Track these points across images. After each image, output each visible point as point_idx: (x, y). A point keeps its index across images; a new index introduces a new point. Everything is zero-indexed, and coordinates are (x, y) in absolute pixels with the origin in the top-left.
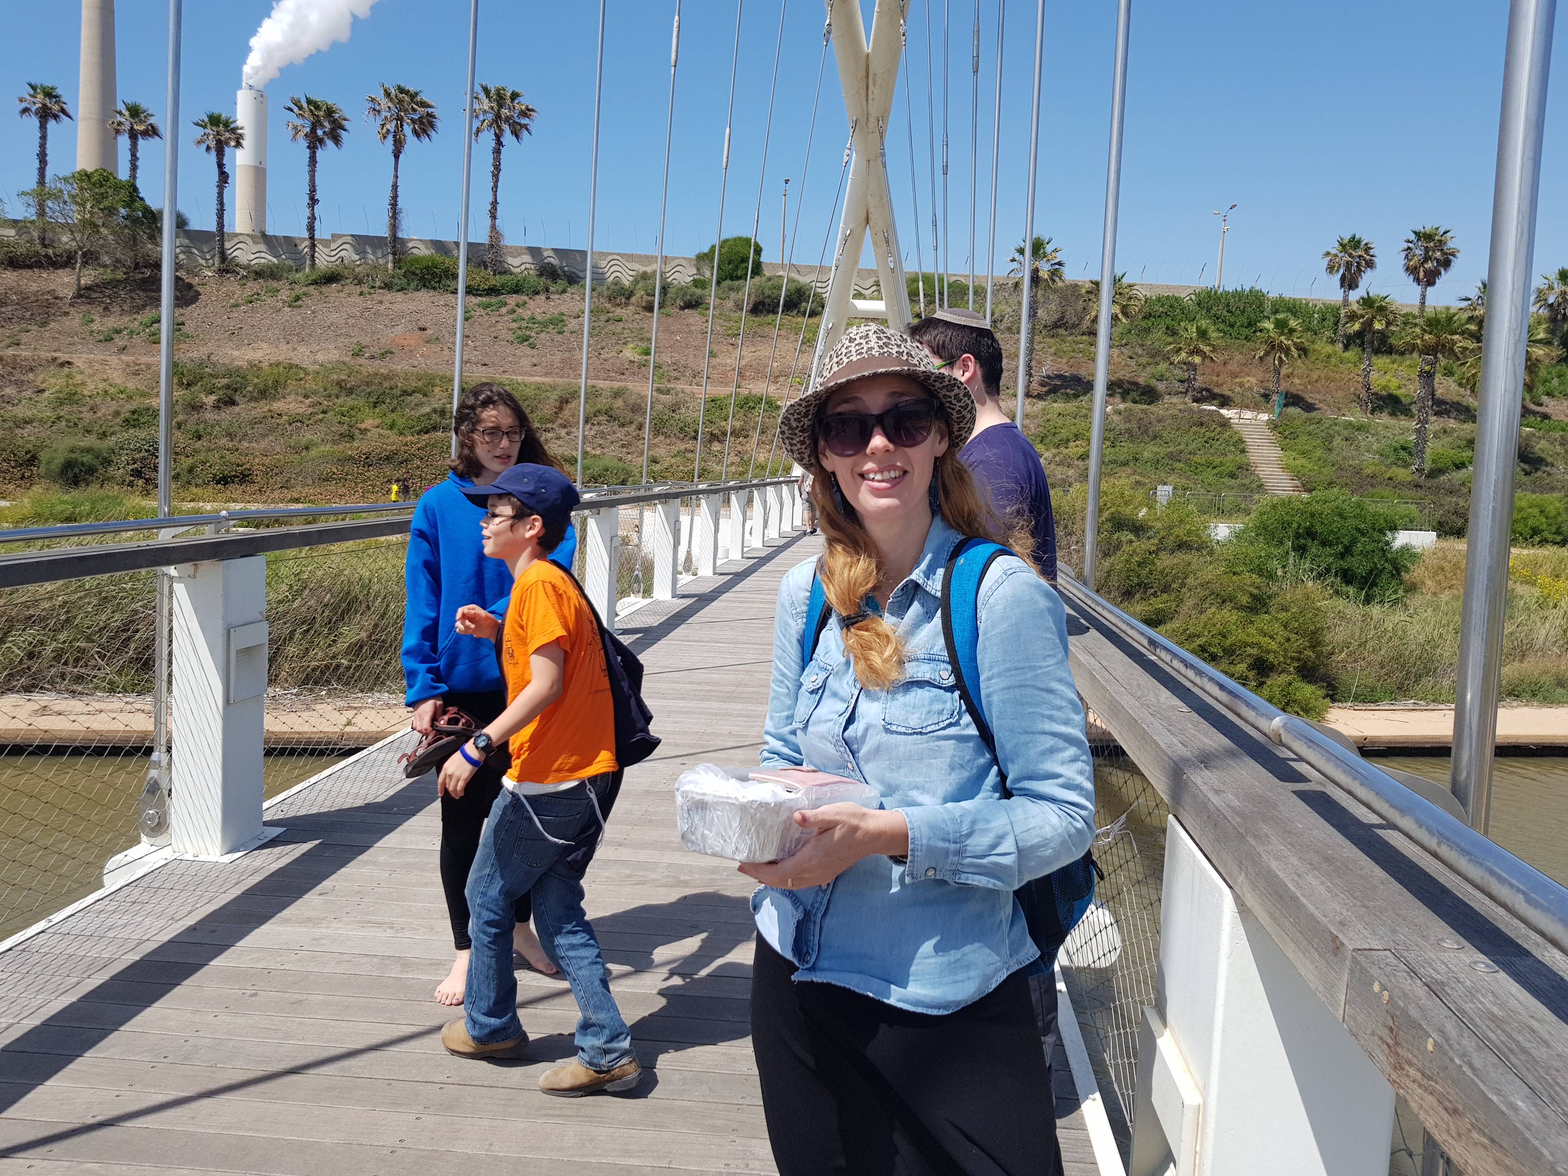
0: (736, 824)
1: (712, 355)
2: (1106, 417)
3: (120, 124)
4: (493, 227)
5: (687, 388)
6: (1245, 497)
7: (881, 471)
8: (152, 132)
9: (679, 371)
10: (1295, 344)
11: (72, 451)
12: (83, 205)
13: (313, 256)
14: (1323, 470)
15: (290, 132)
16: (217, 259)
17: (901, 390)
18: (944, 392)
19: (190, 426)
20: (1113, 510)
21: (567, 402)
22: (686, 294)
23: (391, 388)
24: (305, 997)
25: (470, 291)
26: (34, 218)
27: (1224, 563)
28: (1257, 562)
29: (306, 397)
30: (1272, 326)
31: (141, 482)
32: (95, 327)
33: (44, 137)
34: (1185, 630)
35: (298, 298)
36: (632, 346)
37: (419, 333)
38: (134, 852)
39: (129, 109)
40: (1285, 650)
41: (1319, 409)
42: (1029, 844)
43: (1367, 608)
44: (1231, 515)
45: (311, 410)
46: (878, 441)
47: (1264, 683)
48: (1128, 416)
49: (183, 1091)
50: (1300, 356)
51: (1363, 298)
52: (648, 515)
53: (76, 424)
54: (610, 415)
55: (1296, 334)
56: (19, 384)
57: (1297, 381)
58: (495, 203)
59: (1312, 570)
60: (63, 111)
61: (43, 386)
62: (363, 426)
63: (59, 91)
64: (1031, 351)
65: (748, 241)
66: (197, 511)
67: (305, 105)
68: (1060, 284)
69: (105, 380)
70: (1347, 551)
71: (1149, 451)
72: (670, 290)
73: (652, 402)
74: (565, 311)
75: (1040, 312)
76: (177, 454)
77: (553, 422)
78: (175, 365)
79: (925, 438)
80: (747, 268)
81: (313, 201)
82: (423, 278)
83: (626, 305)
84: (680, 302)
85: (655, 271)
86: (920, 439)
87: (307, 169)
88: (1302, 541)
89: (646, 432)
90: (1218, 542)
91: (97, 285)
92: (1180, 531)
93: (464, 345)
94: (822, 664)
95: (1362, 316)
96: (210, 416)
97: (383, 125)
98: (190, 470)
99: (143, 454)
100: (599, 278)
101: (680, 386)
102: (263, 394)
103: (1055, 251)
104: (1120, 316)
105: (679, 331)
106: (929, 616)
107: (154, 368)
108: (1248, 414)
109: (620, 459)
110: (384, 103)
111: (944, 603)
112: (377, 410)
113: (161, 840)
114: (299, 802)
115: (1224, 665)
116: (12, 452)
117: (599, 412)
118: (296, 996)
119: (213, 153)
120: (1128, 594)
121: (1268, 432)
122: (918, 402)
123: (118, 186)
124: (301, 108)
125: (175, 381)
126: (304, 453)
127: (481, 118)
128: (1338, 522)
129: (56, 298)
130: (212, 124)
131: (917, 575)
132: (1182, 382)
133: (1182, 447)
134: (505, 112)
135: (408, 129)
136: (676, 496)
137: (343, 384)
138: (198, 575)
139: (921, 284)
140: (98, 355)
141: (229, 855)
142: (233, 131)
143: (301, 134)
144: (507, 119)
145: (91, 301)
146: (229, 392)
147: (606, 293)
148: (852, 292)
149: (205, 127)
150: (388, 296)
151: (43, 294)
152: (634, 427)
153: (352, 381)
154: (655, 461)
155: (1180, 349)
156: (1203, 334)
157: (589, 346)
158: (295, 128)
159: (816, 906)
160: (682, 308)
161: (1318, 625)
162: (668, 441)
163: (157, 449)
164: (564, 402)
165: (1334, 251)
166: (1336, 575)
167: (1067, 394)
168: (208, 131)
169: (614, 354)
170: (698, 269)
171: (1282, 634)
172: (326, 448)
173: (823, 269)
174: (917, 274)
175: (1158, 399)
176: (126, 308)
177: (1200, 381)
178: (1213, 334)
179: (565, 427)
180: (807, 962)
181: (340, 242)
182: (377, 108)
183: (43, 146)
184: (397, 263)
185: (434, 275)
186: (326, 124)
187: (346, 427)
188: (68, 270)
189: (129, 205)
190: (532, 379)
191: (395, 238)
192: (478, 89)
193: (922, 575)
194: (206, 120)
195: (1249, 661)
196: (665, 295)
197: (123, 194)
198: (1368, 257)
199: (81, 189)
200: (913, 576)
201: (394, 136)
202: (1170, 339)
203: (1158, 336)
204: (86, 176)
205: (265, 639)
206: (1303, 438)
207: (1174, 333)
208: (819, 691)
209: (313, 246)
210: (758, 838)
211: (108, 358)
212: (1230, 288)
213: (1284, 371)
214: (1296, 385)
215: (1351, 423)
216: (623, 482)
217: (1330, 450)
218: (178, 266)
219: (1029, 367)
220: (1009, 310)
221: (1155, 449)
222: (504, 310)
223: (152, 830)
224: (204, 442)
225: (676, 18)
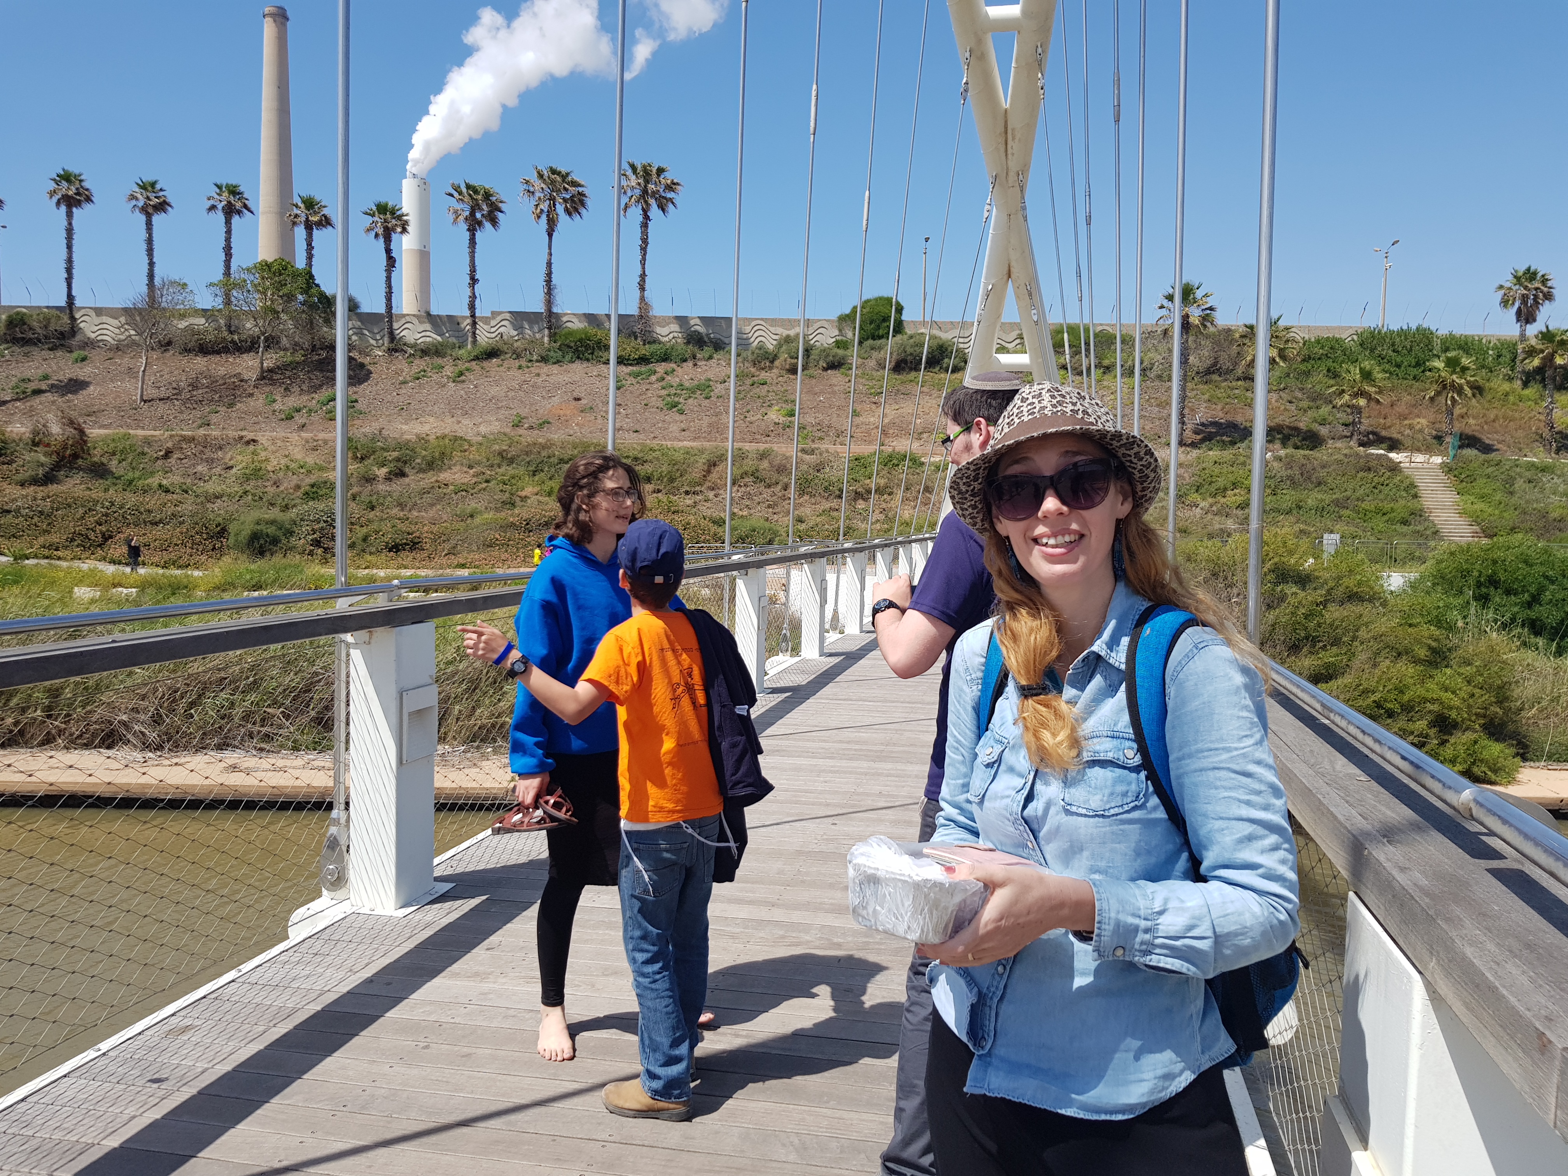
0: (908, 903)
1: (855, 414)
2: (1266, 464)
3: (296, 216)
4: (642, 299)
5: (831, 448)
6: (1420, 544)
7: (1054, 535)
8: (326, 222)
9: (823, 431)
10: (1468, 382)
11: (258, 524)
12: (264, 293)
13: (474, 333)
14: (1505, 514)
15: (451, 217)
16: (386, 339)
17: (1075, 449)
18: (1123, 450)
19: (364, 497)
20: (1276, 560)
21: (715, 465)
22: (828, 355)
23: (549, 457)
24: (474, 1050)
25: (621, 361)
26: (221, 307)
27: (1398, 614)
28: (1435, 613)
29: (470, 467)
30: (1443, 365)
31: (320, 551)
32: (277, 406)
33: (229, 232)
34: (1358, 686)
35: (461, 374)
36: (776, 408)
37: (574, 403)
38: (315, 906)
39: (304, 202)
40: (1469, 707)
41: (1497, 450)
42: (1226, 931)
43: (1558, 660)
44: (1405, 563)
45: (475, 480)
46: (1051, 504)
47: (1447, 741)
48: (1289, 463)
49: (360, 1140)
50: (1474, 396)
51: (1541, 333)
52: (795, 574)
53: (261, 498)
54: (757, 477)
55: (1469, 372)
56: (210, 461)
57: (1472, 421)
58: (643, 276)
59: (1496, 621)
60: (245, 206)
61: (231, 463)
62: (523, 494)
63: (242, 189)
64: (1183, 398)
65: (889, 300)
66: (372, 580)
67: (464, 190)
68: (1212, 329)
69: (286, 456)
70: (1535, 600)
71: (1313, 498)
72: (813, 352)
73: (797, 463)
74: (711, 377)
75: (1191, 358)
76: (352, 524)
77: (701, 485)
78: (350, 440)
79: (1103, 499)
80: (889, 327)
81: (474, 281)
82: (577, 350)
83: (771, 368)
84: (823, 364)
85: (798, 334)
86: (1098, 499)
87: (468, 250)
88: (1484, 590)
89: (792, 492)
90: (1392, 592)
91: (278, 367)
92: (1350, 582)
93: (616, 413)
94: (997, 737)
95: (1542, 351)
96: (382, 487)
97: (537, 206)
98: (365, 539)
99: (322, 524)
100: (743, 343)
101: (824, 446)
102: (431, 465)
103: (1206, 295)
104: (1277, 359)
105: (822, 392)
106: (1112, 690)
107: (330, 444)
108: (1419, 458)
109: (767, 520)
110: (538, 184)
111: (1129, 676)
112: (536, 478)
113: (340, 894)
114: (467, 858)
115: (1401, 723)
116: (204, 525)
117: (746, 474)
118: (465, 1049)
119: (381, 240)
120: (1294, 648)
121: (1442, 476)
122: (1092, 462)
123: (296, 275)
124: (460, 193)
125: (350, 455)
126: (469, 521)
127: (629, 194)
128: (1524, 569)
129: (242, 381)
130: (380, 213)
131: (1099, 647)
132: (1346, 425)
133: (1348, 493)
134: (651, 187)
135: (560, 209)
136: (822, 555)
137: (504, 454)
138: (372, 641)
139: (1066, 335)
140: (280, 433)
141: (403, 910)
142: (399, 218)
143: (461, 218)
144: (654, 193)
145: (273, 382)
146: (400, 464)
147: (750, 358)
148: (995, 347)
149: (373, 215)
150: (545, 369)
151: (230, 378)
152: (779, 487)
153: (513, 452)
154: (800, 520)
155: (1343, 391)
156: (1367, 375)
157: (735, 409)
158: (456, 212)
159: (992, 989)
160: (825, 369)
161: (1505, 679)
162: (813, 501)
163: (334, 520)
164: (712, 465)
165: (1508, 285)
166: (1523, 626)
167: (1223, 441)
168: (376, 219)
169: (759, 416)
170: (840, 331)
171: (1465, 690)
172: (489, 515)
173: (964, 325)
174: (1061, 325)
175: (1321, 444)
176: (304, 387)
177: (1366, 424)
178: (1378, 375)
179: (713, 489)
180: (982, 1048)
181: (499, 318)
182: (532, 189)
183: (228, 240)
184: (553, 337)
185: (587, 347)
186: (485, 207)
187: (507, 495)
188: (252, 354)
189: (306, 291)
190: (681, 444)
191: (550, 313)
192: (625, 166)
193: (1104, 646)
194: (374, 208)
195: (1429, 717)
196: (808, 357)
197: (301, 282)
198: (1545, 290)
199: (263, 278)
200: (1095, 648)
201: (548, 216)
202: (1332, 382)
203: (1318, 380)
204: (266, 266)
205: (435, 703)
206: (1481, 481)
207: (1336, 376)
208: (995, 765)
209: (474, 324)
210: (931, 917)
211: (289, 435)
212: (1395, 327)
213: (1457, 411)
214: (1472, 425)
215: (1533, 464)
216: (770, 542)
217: (1511, 493)
218: (350, 347)
219: (1182, 416)
220: (1159, 357)
221: (1319, 496)
222: (653, 378)
223: (332, 884)
224: (377, 512)
225: (815, 87)
